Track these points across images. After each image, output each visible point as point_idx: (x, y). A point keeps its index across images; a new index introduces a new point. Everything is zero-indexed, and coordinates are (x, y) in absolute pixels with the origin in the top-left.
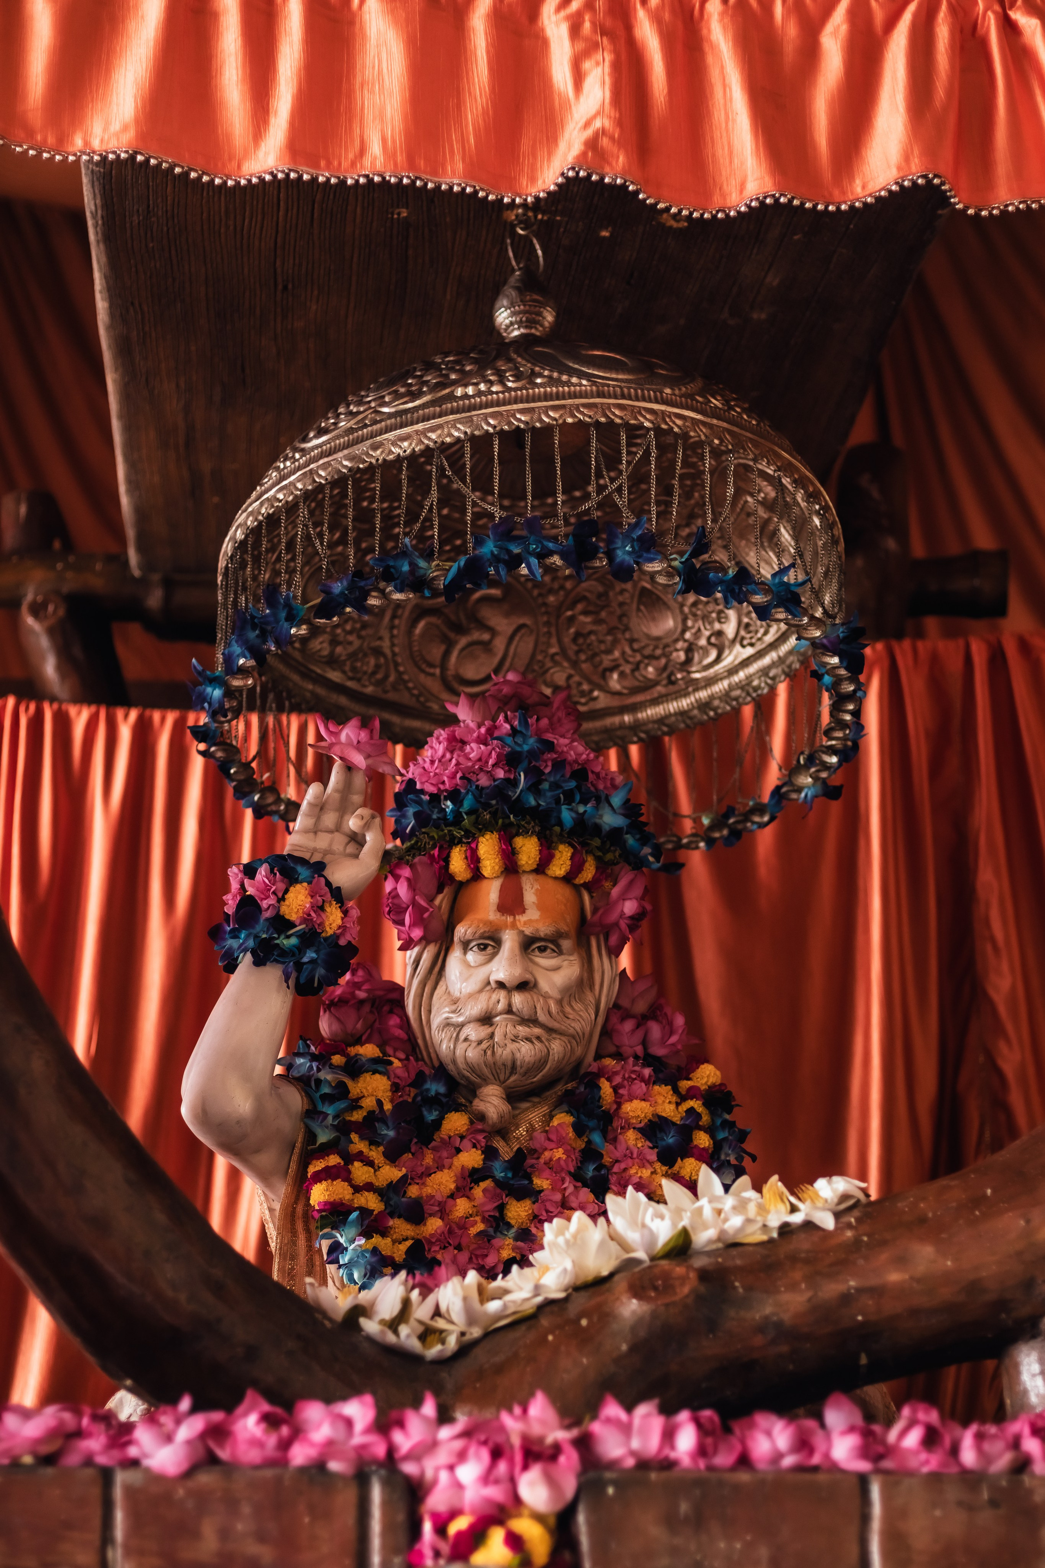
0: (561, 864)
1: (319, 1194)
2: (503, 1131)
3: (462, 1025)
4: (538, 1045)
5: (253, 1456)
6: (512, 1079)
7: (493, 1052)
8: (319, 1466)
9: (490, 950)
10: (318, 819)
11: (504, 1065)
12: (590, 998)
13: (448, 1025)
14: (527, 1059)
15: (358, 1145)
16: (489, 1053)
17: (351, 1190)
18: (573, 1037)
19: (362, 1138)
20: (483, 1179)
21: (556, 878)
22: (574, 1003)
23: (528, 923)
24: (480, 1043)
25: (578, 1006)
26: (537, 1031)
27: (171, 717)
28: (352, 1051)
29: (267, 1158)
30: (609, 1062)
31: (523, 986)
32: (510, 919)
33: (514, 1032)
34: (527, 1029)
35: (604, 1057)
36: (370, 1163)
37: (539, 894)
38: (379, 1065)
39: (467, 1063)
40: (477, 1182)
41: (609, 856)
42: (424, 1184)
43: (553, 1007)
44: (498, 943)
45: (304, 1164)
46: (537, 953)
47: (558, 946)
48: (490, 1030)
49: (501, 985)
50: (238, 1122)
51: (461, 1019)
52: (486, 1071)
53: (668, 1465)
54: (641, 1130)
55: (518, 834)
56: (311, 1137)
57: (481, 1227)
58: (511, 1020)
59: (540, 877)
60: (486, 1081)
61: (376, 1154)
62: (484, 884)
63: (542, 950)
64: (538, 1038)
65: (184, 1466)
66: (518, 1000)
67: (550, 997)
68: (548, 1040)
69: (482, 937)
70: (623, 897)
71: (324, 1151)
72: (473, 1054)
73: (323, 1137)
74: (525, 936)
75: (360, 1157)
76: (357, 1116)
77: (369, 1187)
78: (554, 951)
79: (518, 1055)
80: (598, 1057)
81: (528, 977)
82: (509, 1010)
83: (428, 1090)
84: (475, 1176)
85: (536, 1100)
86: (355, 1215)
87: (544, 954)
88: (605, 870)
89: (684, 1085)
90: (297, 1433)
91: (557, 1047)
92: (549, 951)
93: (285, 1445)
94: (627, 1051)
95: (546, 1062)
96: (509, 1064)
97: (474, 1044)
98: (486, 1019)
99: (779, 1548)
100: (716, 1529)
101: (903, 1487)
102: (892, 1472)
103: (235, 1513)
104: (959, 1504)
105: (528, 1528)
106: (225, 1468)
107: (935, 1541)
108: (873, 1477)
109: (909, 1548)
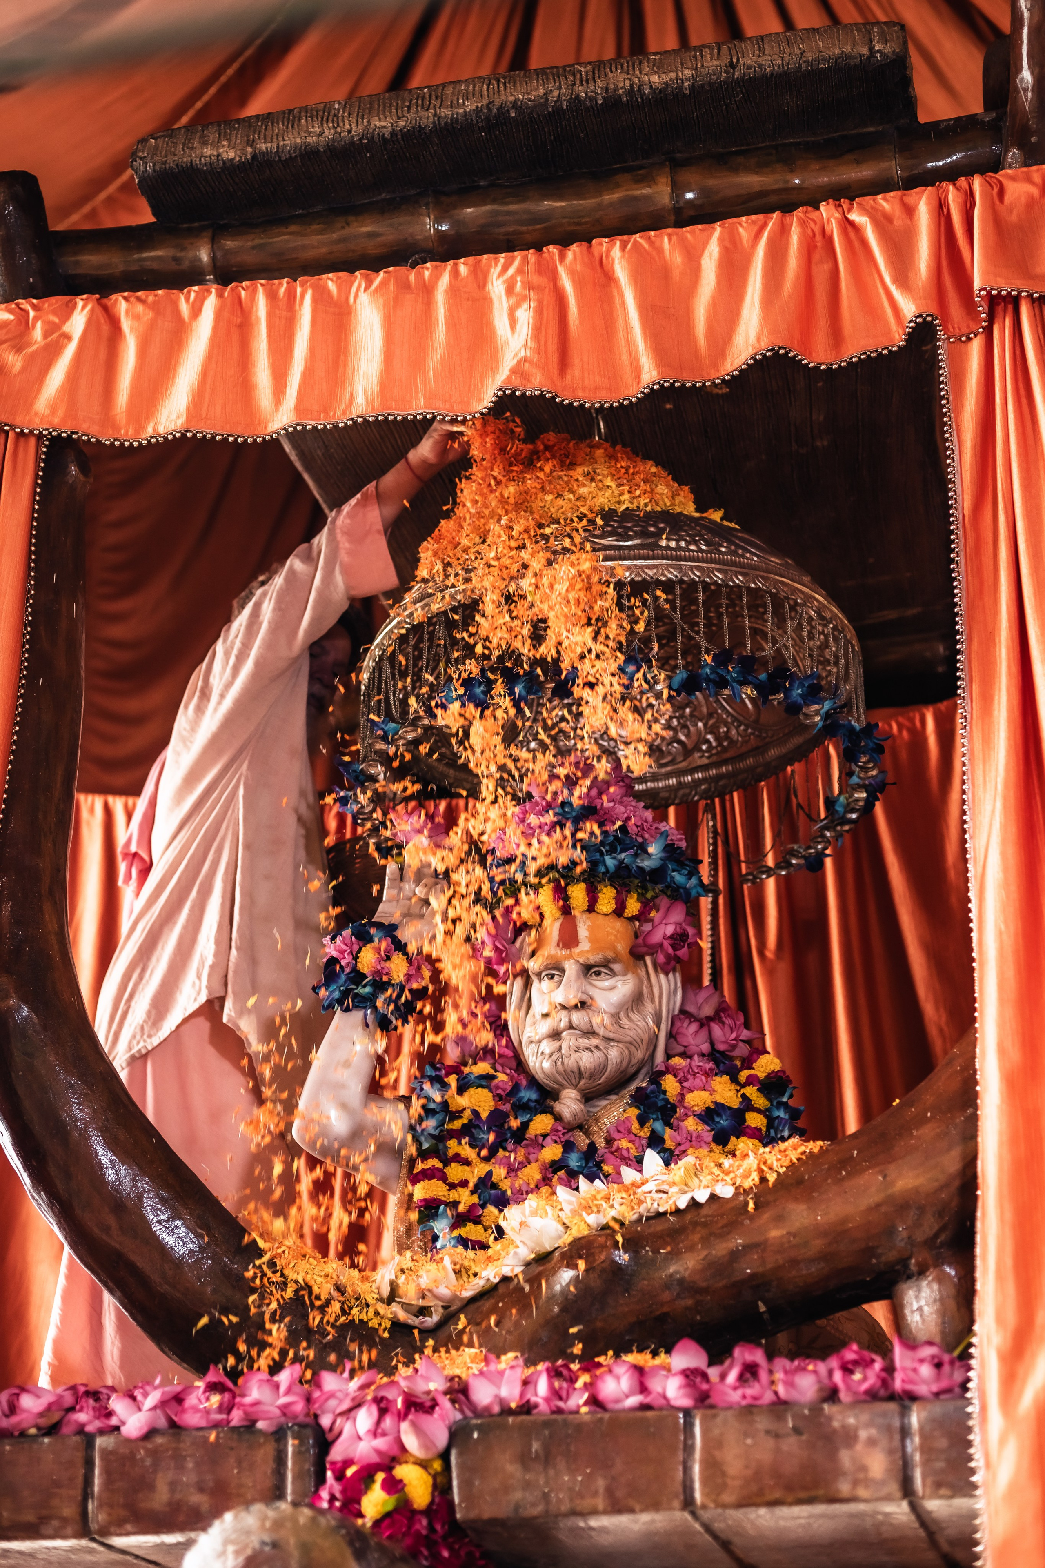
3: (540, 1042)
4: (597, 1053)
5: (198, 1419)
6: (582, 1082)
7: (562, 1063)
8: (249, 1426)
9: (556, 978)
12: (649, 1008)
13: (531, 1042)
14: (588, 1065)
16: (559, 1063)
17: (445, 1188)
18: (631, 1043)
23: (582, 953)
24: (551, 1055)
25: (635, 1017)
26: (595, 1041)
30: (677, 1061)
32: (568, 952)
33: (577, 1043)
34: (586, 1041)
35: (674, 1056)
36: (467, 1162)
37: (591, 929)
39: (544, 1073)
46: (594, 977)
47: (611, 970)
49: (564, 1007)
52: (559, 1078)
53: (527, 1408)
58: (574, 1034)
59: (593, 914)
60: (563, 1087)
63: (598, 974)
64: (597, 1047)
65: (145, 1430)
66: (577, 1017)
72: (546, 1065)
73: (426, 1146)
76: (457, 1124)
77: (464, 1183)
79: (581, 1063)
80: (668, 1056)
82: (571, 1027)
83: (522, 1098)
85: (613, 1097)
94: (693, 1049)
95: (605, 1066)
96: (576, 1070)
98: (556, 1035)
99: (614, 1478)
100: (561, 1464)
101: (719, 1420)
102: (712, 1407)
103: (181, 1467)
104: (768, 1432)
105: (407, 1472)
106: (176, 1430)
107: (747, 1467)
108: (696, 1412)
109: (724, 1474)
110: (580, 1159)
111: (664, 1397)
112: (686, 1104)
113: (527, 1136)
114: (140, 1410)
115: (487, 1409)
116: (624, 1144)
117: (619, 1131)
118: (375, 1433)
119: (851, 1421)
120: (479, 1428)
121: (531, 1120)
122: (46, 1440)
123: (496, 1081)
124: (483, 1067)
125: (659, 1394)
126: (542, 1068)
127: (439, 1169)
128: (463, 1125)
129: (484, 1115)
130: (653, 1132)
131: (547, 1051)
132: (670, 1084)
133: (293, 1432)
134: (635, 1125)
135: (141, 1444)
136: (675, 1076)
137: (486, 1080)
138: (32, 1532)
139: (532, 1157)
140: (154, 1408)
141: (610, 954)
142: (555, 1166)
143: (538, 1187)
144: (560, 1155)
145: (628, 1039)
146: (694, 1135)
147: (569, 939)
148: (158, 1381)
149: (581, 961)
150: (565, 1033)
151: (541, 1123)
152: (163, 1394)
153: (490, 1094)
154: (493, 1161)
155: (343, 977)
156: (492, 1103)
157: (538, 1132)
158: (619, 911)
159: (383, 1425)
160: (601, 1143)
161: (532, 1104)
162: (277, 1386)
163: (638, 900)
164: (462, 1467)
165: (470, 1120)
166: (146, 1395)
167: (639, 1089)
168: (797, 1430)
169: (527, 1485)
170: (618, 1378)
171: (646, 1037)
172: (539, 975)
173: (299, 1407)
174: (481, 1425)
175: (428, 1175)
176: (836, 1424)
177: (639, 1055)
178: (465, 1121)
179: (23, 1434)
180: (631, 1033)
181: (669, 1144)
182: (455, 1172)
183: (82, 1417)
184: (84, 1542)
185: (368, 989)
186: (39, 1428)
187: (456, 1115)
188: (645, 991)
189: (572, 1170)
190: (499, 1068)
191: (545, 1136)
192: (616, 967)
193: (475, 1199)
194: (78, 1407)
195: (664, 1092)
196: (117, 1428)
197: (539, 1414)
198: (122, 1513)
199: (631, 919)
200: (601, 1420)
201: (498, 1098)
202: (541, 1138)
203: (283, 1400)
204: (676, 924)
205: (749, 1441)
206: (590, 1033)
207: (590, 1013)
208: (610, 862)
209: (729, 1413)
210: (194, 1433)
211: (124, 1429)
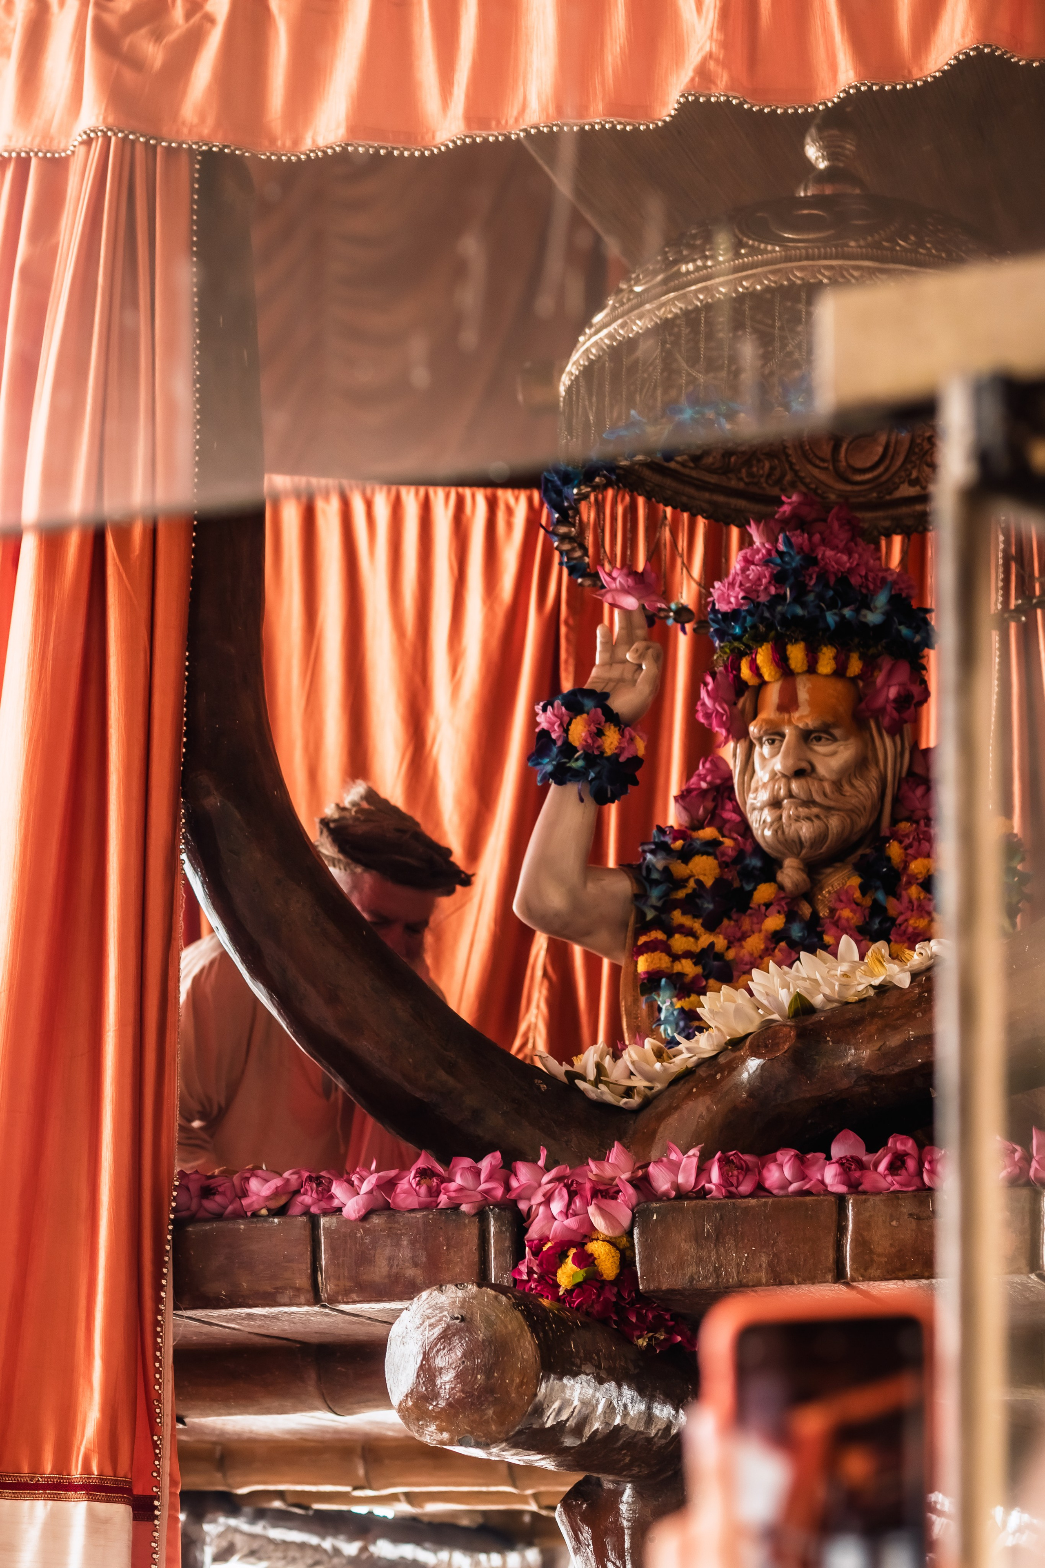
0: (826, 664)
3: (761, 809)
4: (817, 822)
5: (410, 1202)
6: (804, 852)
11: (793, 841)
12: (874, 773)
16: (780, 833)
18: (852, 811)
21: (827, 676)
24: (772, 824)
25: (858, 783)
26: (815, 810)
29: (603, 937)
31: (799, 773)
32: (786, 716)
34: (806, 810)
35: (901, 821)
36: (690, 933)
37: (811, 692)
41: (872, 651)
46: (815, 742)
48: (778, 812)
53: (702, 1193)
56: (641, 915)
60: (786, 856)
63: (819, 739)
64: (817, 816)
65: (362, 1212)
67: (827, 780)
68: (826, 817)
70: (887, 684)
74: (801, 729)
76: (681, 894)
77: (688, 954)
78: (828, 739)
80: (894, 821)
81: (804, 765)
82: (790, 795)
83: (748, 865)
87: (820, 743)
88: (870, 665)
92: (823, 740)
96: (797, 840)
97: (768, 825)
99: (775, 1255)
100: (730, 1243)
101: (869, 1204)
102: (864, 1193)
103: (398, 1245)
104: (911, 1215)
105: (598, 1248)
106: (391, 1212)
107: (891, 1245)
108: (849, 1196)
109: (871, 1252)
110: (802, 930)
111: (822, 1182)
112: (910, 872)
113: (752, 905)
114: (358, 1194)
115: (666, 1194)
116: (846, 913)
117: (841, 901)
118: (566, 1214)
120: (658, 1211)
121: (755, 889)
122: (276, 1220)
123: (721, 848)
124: (708, 833)
125: (818, 1180)
127: (661, 941)
128: (687, 895)
129: (709, 882)
130: (875, 902)
131: (769, 820)
132: (895, 850)
133: (494, 1214)
134: (857, 894)
135: (361, 1224)
136: (900, 842)
137: (711, 847)
138: (269, 1300)
139: (756, 927)
140: (370, 1192)
141: (829, 719)
142: (776, 937)
143: (761, 957)
144: (782, 925)
145: (849, 806)
146: (916, 903)
147: (788, 704)
148: (373, 1167)
149: (801, 725)
150: (785, 801)
151: (764, 892)
152: (379, 1179)
153: (716, 862)
154: (718, 930)
155: (555, 750)
156: (718, 871)
157: (762, 902)
158: (839, 672)
159: (573, 1207)
160: (824, 913)
161: (757, 873)
162: (478, 1173)
163: (860, 658)
164: (643, 1245)
165: (694, 890)
166: (362, 1180)
167: (863, 856)
169: (700, 1261)
170: (781, 1166)
171: (868, 804)
172: (760, 739)
173: (499, 1192)
174: (659, 1208)
175: (650, 947)
177: (862, 822)
178: (689, 890)
179: (255, 1215)
180: (853, 801)
181: (892, 912)
182: (679, 943)
183: (307, 1199)
184: (316, 1309)
185: (580, 763)
186: (268, 1210)
187: (681, 883)
188: (870, 755)
189: (794, 941)
190: (726, 833)
191: (768, 905)
192: (837, 732)
193: (699, 970)
194: (302, 1190)
195: (889, 859)
196: (339, 1210)
197: (713, 1198)
198: (348, 1284)
199: (854, 680)
200: (766, 1203)
201: (723, 865)
202: (763, 908)
203: (483, 1186)
204: (900, 685)
205: (895, 1223)
206: (809, 802)
207: (810, 781)
208: (831, 618)
209: (878, 1198)
210: (407, 1215)
211: (345, 1211)
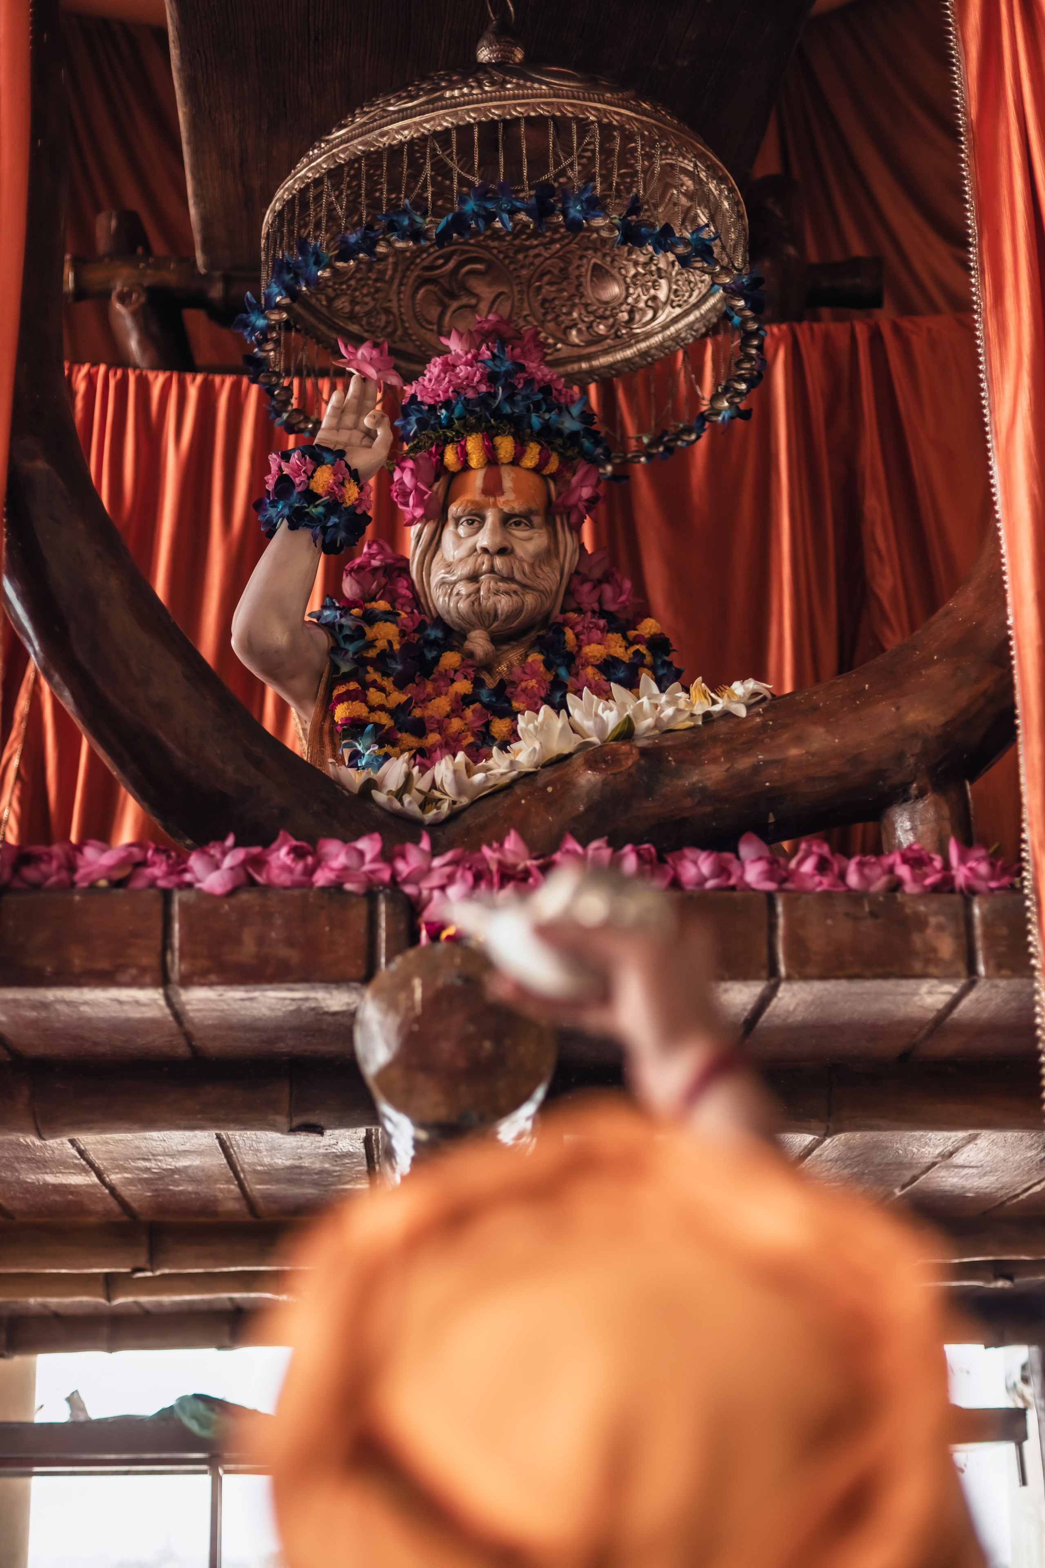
1: (341, 712)
2: (488, 666)
3: (455, 583)
4: (515, 597)
5: (284, 879)
8: (336, 888)
9: (476, 524)
10: (340, 420)
11: (488, 613)
12: (556, 563)
15: (373, 675)
16: (476, 604)
17: (367, 710)
18: (543, 592)
19: (376, 670)
20: (473, 703)
21: (528, 469)
22: (543, 567)
24: (468, 596)
25: (546, 569)
26: (514, 586)
27: (229, 381)
28: (369, 606)
29: (301, 684)
30: (572, 616)
31: (503, 551)
32: (492, 500)
34: (506, 585)
35: (568, 611)
36: (382, 689)
37: (514, 481)
38: (390, 616)
40: (468, 705)
42: (426, 707)
43: (527, 568)
44: (483, 519)
45: (330, 689)
46: (513, 526)
47: (530, 521)
48: (477, 586)
49: (485, 550)
50: (277, 652)
51: (454, 578)
54: (597, 667)
55: (497, 435)
56: (335, 668)
57: (471, 739)
60: (473, 627)
61: (387, 683)
62: (472, 474)
63: (518, 524)
64: (515, 592)
65: (228, 888)
66: (498, 562)
67: (524, 561)
68: (523, 594)
69: (470, 514)
70: (581, 484)
71: (346, 678)
72: (463, 605)
73: (345, 668)
74: (505, 513)
75: (374, 684)
76: (372, 653)
77: (382, 708)
78: (527, 525)
79: (499, 606)
80: (563, 611)
81: (506, 544)
82: (492, 570)
83: (429, 635)
84: (466, 700)
85: (514, 643)
86: (370, 727)
87: (518, 528)
88: (567, 464)
89: (632, 634)
90: (319, 862)
91: (530, 599)
92: (523, 525)
93: (310, 872)
94: (586, 606)
96: (492, 612)
97: (464, 598)
98: (473, 578)
101: (799, 903)
102: (793, 891)
103: (268, 923)
106: (260, 889)
107: (828, 945)
108: (777, 894)
109: (808, 950)
111: (744, 879)
114: (220, 869)
119: (922, 908)
125: (740, 878)
126: (457, 608)
131: (463, 592)
133: (383, 896)
135: (226, 899)
138: (106, 979)
140: (232, 868)
147: (493, 488)
151: (450, 659)
152: (240, 855)
159: (477, 892)
168: (873, 914)
170: (700, 866)
173: (386, 875)
176: (908, 911)
191: (456, 671)
203: (369, 867)
205: (829, 922)
206: (509, 579)
207: (512, 560)
209: (806, 898)
211: (200, 886)
